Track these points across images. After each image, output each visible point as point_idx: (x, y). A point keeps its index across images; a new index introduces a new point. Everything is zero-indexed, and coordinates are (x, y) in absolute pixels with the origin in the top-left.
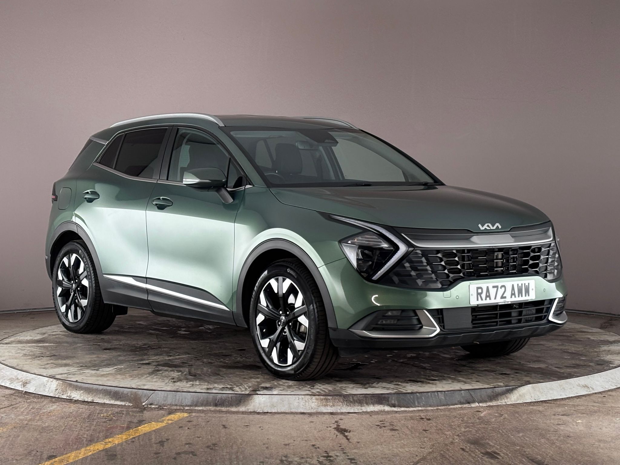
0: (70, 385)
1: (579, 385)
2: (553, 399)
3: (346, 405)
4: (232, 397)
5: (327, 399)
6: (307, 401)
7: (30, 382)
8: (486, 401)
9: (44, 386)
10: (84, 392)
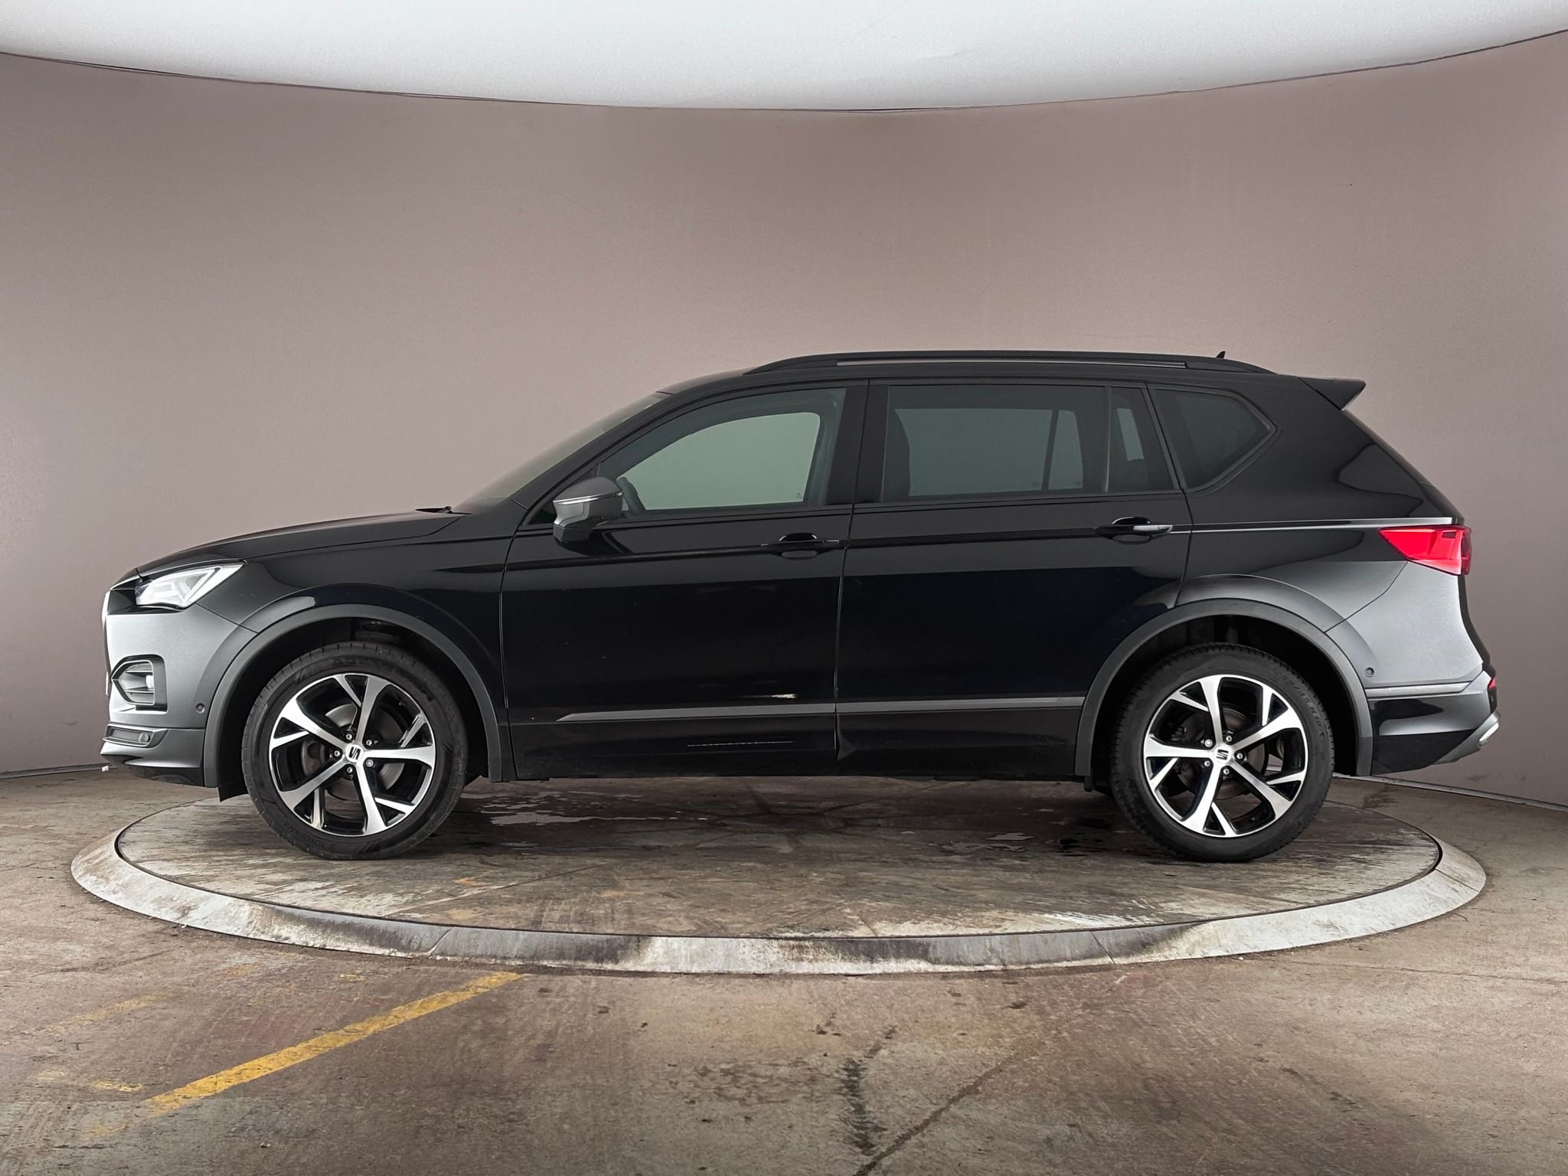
0: (279, 913)
1: (1318, 923)
2: (1263, 950)
3: (842, 958)
4: (607, 941)
5: (800, 947)
6: (762, 950)
7: (196, 907)
8: (1127, 955)
9: (226, 914)
10: (308, 926)
